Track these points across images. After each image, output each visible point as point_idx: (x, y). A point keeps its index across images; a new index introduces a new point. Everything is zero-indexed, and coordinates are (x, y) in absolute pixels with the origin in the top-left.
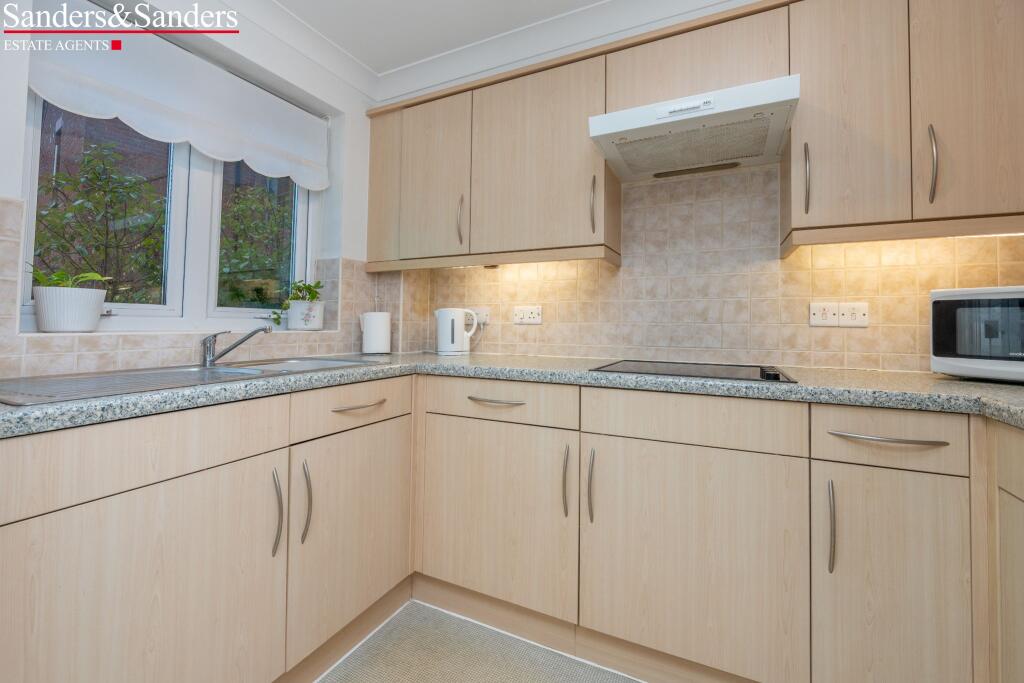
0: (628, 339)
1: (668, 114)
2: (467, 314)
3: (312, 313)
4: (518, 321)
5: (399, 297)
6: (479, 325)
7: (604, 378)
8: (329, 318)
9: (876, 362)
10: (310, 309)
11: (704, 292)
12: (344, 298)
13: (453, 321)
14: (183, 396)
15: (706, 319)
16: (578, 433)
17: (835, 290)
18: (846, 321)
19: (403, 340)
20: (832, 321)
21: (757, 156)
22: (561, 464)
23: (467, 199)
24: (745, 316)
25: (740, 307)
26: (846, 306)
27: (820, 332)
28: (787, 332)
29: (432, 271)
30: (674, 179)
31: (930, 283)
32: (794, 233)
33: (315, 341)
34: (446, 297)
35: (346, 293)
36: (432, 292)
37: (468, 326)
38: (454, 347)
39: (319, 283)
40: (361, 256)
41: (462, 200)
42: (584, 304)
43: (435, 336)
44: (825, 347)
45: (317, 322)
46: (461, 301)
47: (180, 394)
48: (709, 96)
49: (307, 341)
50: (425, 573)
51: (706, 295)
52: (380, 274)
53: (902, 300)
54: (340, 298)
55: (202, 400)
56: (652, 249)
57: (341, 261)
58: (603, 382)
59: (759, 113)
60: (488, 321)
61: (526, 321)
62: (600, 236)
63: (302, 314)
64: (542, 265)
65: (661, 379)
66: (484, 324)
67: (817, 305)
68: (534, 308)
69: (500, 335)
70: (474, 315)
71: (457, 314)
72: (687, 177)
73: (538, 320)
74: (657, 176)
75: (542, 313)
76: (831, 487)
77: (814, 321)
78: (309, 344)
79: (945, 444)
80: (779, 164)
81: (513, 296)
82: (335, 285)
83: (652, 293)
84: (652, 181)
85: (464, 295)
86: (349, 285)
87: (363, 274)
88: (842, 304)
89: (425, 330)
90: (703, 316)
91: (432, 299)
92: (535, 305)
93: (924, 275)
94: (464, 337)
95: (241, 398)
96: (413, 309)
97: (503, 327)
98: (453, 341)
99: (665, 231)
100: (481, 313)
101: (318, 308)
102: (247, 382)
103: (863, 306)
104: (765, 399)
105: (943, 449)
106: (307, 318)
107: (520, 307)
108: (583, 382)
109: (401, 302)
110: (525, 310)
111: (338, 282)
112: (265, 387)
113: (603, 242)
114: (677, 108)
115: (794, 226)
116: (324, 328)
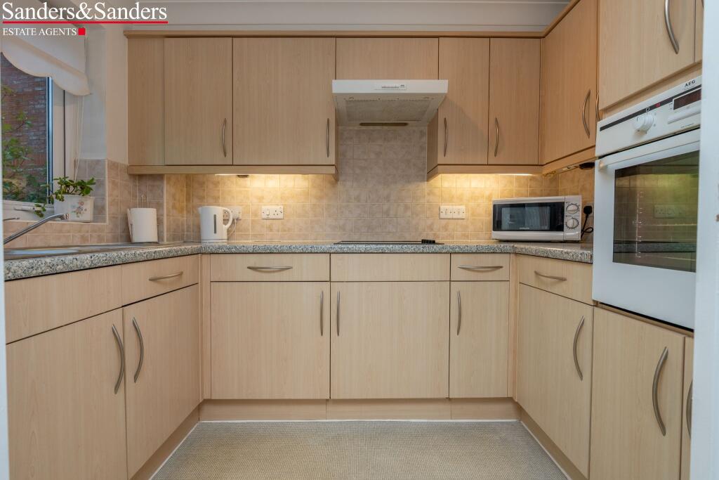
0: (343, 228)
1: (381, 88)
2: (225, 212)
3: (84, 207)
4: (266, 217)
5: (162, 197)
6: (233, 220)
7: (345, 248)
8: (99, 211)
9: (467, 237)
10: (82, 203)
11: (388, 198)
12: (110, 195)
13: (215, 216)
14: (46, 263)
15: (388, 215)
16: (329, 283)
17: (451, 200)
18: (456, 216)
19: (167, 231)
20: (450, 216)
21: (418, 121)
22: (319, 303)
23: (229, 121)
24: (409, 213)
25: (406, 208)
26: (456, 208)
27: (444, 222)
28: (429, 222)
29: (188, 177)
30: (371, 128)
31: (489, 198)
32: (439, 167)
33: (87, 232)
34: (202, 198)
35: (111, 191)
36: (188, 194)
37: (225, 221)
38: (214, 236)
39: (93, 179)
40: (124, 160)
41: (225, 121)
42: (314, 205)
43: (198, 228)
44: (446, 230)
45: (88, 214)
46: (216, 201)
47: (44, 262)
48: (404, 82)
49: (80, 232)
50: (214, 397)
51: (388, 201)
52: (141, 176)
53: (478, 205)
54: (107, 195)
55: (60, 268)
56: (358, 171)
57: (107, 163)
58: (345, 250)
59: (427, 98)
60: (240, 217)
61: (271, 217)
62: (332, 160)
63: (74, 207)
64: (284, 177)
65: (379, 246)
66: (237, 219)
67: (443, 207)
68: (278, 208)
69: (250, 228)
70: (230, 212)
71: (218, 211)
72: (378, 128)
73: (281, 216)
74: (362, 124)
75: (284, 212)
76: (459, 294)
77: (443, 216)
78: (82, 234)
79: (501, 267)
80: (426, 128)
81: (261, 199)
82: (102, 184)
83: (358, 198)
84: (357, 128)
85: (219, 197)
86: (114, 183)
87: (126, 176)
88: (454, 207)
89: (182, 225)
90: (387, 213)
91: (188, 200)
92: (278, 205)
93: (487, 193)
94: (223, 229)
95: (87, 267)
96: (174, 207)
97: (253, 221)
98: (215, 232)
99: (366, 160)
100: (235, 211)
101: (89, 203)
102: (91, 255)
103: (463, 208)
104: (432, 253)
105: (501, 269)
106: (79, 211)
107: (267, 207)
108: (332, 251)
109: (165, 201)
110: (271, 209)
111: (104, 181)
112: (104, 258)
113: (334, 163)
114: (387, 85)
115: (439, 163)
116: (94, 222)
